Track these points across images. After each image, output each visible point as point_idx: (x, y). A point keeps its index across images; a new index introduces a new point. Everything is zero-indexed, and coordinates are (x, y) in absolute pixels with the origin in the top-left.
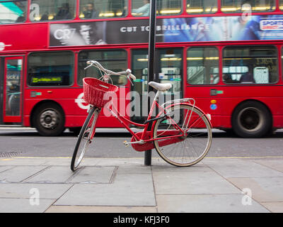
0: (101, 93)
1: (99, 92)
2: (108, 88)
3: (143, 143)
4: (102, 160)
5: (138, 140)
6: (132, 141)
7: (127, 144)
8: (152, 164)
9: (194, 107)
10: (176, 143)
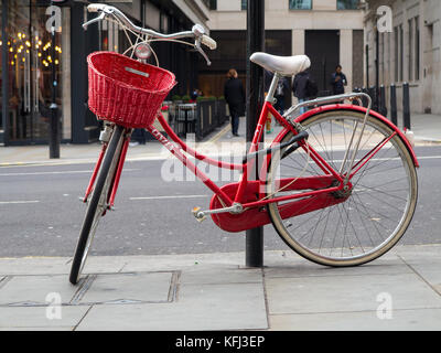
0: (135, 95)
1: (131, 94)
2: (147, 75)
3: (240, 211)
4: (133, 259)
5: (229, 205)
6: (212, 208)
7: (201, 216)
8: (264, 264)
9: (370, 115)
10: (323, 207)
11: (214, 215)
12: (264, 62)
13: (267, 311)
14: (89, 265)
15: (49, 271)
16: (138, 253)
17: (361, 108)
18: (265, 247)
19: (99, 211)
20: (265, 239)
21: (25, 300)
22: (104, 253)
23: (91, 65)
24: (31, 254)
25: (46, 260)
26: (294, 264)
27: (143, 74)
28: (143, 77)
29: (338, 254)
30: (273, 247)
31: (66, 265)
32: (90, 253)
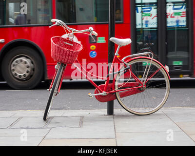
0: (68, 52)
1: (66, 52)
2: (72, 45)
3: (105, 94)
4: (66, 111)
5: (101, 92)
6: (96, 93)
7: (91, 96)
8: (114, 114)
9: (153, 60)
10: (135, 94)
11: (96, 96)
12: (115, 41)
13: (115, 131)
14: (51, 113)
15: (36, 116)
16: (68, 109)
17: (149, 58)
18: (114, 108)
19: (54, 94)
20: (114, 105)
21: (27, 126)
22: (56, 109)
23: (52, 41)
24: (30, 109)
25: (35, 112)
26: (124, 114)
27: (71, 45)
28: (71, 46)
29: (140, 111)
30: (117, 108)
31: (42, 113)
32: (51, 109)
